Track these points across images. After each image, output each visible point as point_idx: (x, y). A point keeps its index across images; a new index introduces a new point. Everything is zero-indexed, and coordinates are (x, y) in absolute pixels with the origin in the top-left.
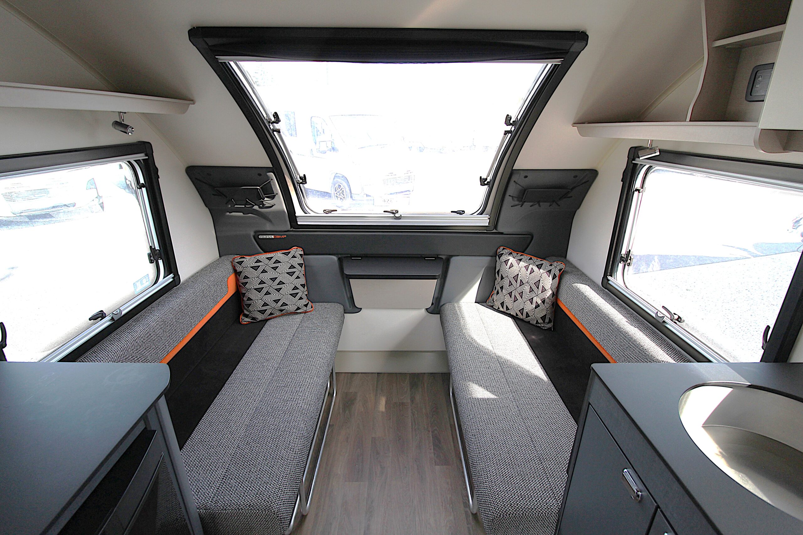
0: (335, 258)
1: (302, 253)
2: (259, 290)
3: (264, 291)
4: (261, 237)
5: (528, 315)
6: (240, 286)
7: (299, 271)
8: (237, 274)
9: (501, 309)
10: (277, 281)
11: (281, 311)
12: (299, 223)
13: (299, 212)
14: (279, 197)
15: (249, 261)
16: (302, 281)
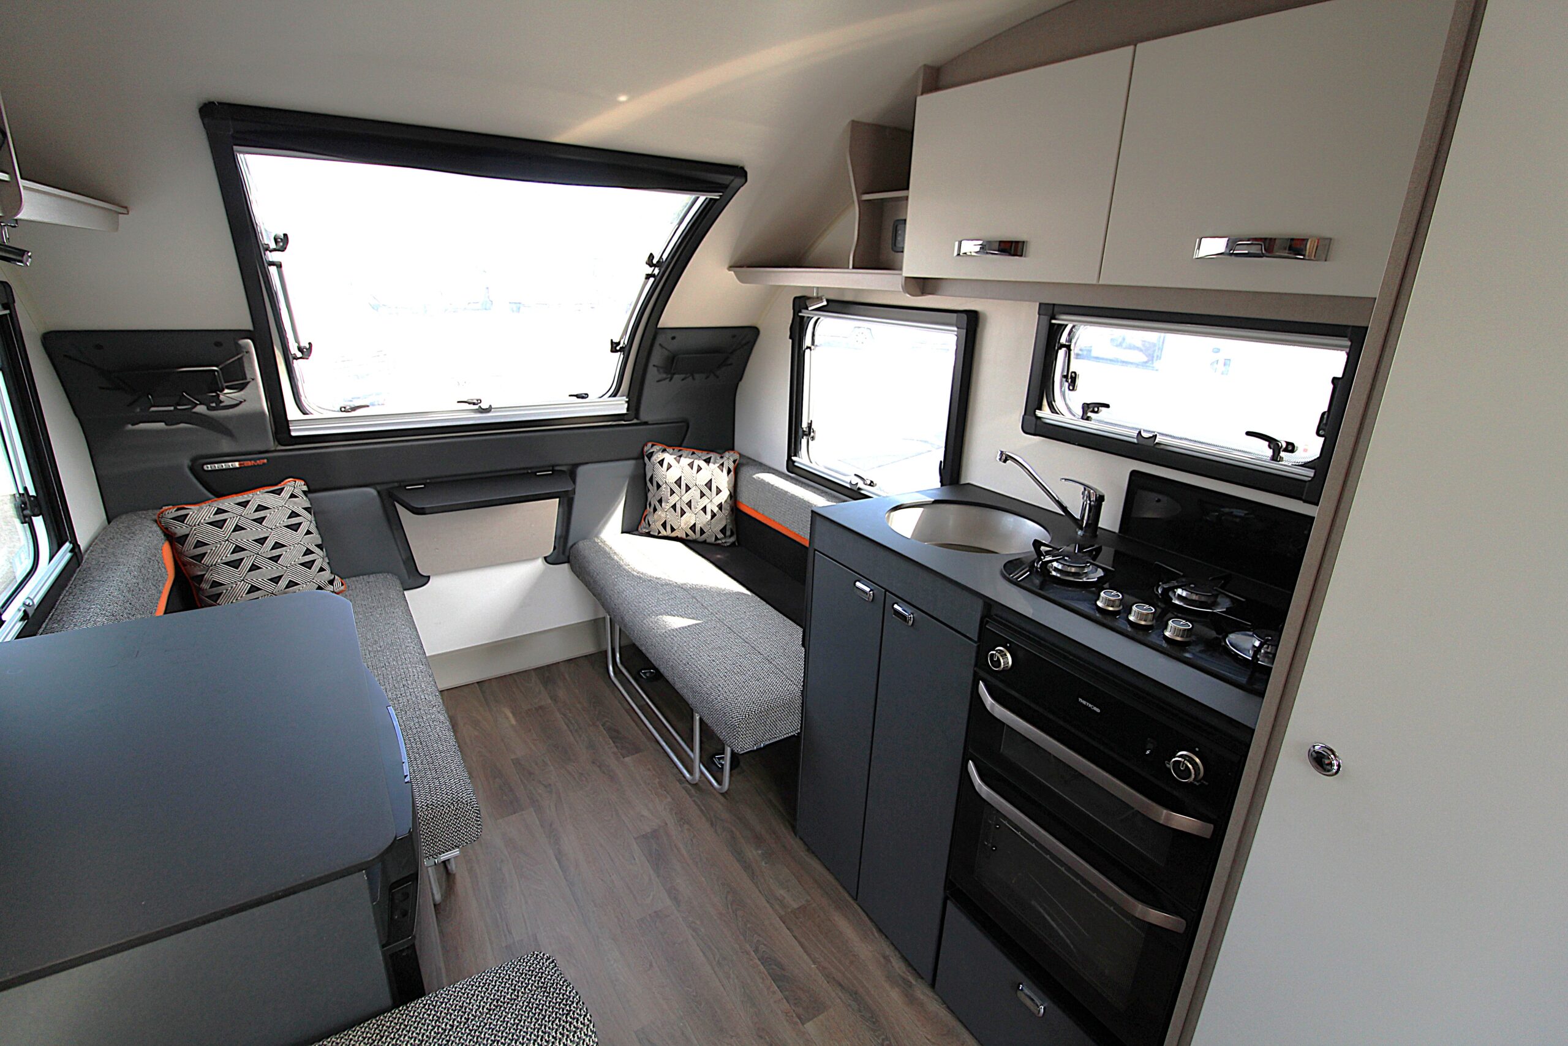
0: (371, 492)
1: (305, 488)
2: (235, 564)
3: (247, 564)
4: (208, 467)
5: (702, 532)
6: (185, 564)
7: (307, 521)
8: (175, 541)
9: (663, 533)
10: (270, 543)
12: (293, 434)
13: (292, 412)
14: (257, 387)
15: (201, 514)
16: (316, 538)
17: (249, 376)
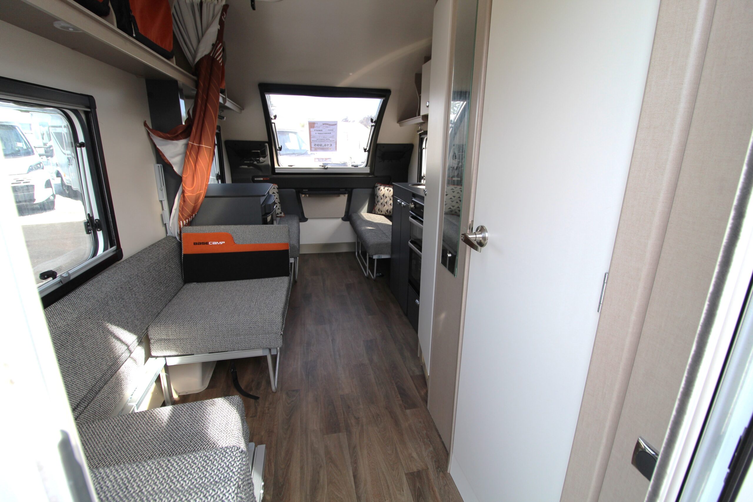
0: (294, 190)
1: (277, 187)
4: (256, 179)
5: (390, 212)
7: (277, 196)
9: (379, 213)
12: (276, 172)
13: (276, 166)
14: (268, 157)
16: (279, 200)
17: (267, 154)
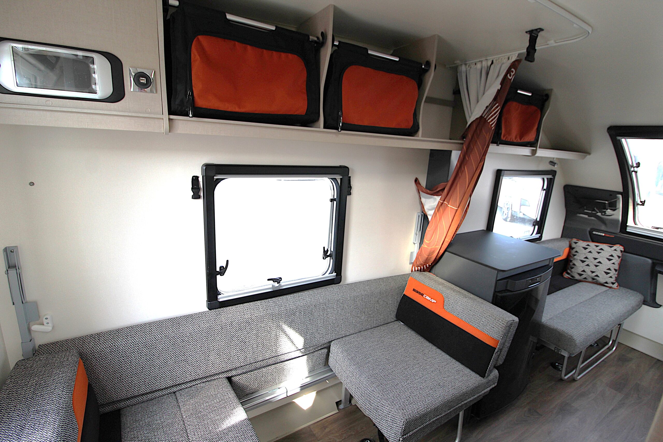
0: (650, 261)
1: (623, 250)
2: (583, 262)
3: (586, 263)
4: (594, 233)
6: (570, 256)
7: (616, 260)
8: (571, 248)
10: (598, 261)
11: (593, 279)
12: (627, 230)
13: (630, 222)
14: (619, 211)
15: (582, 244)
16: (617, 267)
17: (617, 207)
